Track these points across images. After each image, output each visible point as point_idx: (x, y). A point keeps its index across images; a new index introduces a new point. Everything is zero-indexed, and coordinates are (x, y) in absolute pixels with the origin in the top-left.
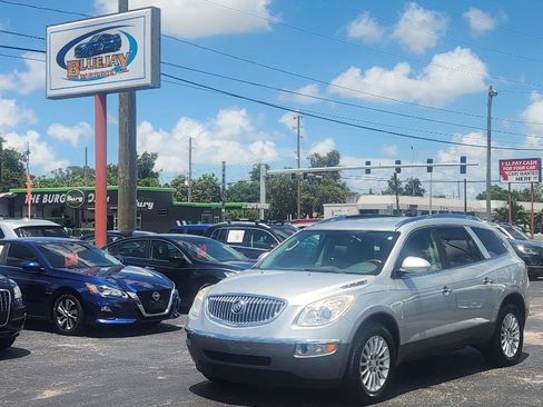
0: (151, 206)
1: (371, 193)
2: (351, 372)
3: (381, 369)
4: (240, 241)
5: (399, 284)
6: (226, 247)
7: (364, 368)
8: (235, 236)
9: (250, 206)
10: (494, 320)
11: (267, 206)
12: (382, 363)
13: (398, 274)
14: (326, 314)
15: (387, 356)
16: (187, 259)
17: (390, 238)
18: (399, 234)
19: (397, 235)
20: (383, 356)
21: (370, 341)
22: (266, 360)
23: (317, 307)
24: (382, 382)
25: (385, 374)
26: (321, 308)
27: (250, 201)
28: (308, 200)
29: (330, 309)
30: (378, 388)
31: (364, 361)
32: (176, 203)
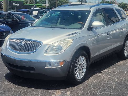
0: (18, 5)
1: (74, 2)
2: (71, 73)
3: (83, 69)
4: (37, 14)
5: (91, 33)
6: (31, 16)
7: (76, 70)
8: (35, 13)
9: (44, 5)
10: (123, 44)
11: (48, 5)
12: (83, 67)
13: (90, 28)
14: (60, 48)
15: (85, 64)
16: (18, 20)
17: (87, 13)
18: (90, 11)
19: (89, 12)
20: (84, 63)
21: (79, 58)
22: (33, 69)
23: (56, 45)
24: (83, 74)
25: (85, 71)
26: (57, 45)
27: (44, 4)
28: (59, 4)
29: (61, 46)
30: (82, 77)
31: (76, 67)
32: (25, 4)
